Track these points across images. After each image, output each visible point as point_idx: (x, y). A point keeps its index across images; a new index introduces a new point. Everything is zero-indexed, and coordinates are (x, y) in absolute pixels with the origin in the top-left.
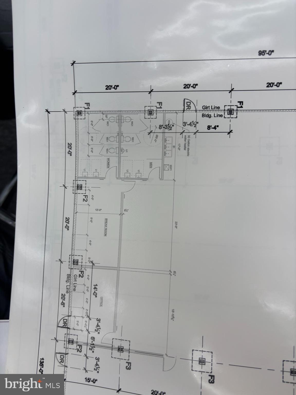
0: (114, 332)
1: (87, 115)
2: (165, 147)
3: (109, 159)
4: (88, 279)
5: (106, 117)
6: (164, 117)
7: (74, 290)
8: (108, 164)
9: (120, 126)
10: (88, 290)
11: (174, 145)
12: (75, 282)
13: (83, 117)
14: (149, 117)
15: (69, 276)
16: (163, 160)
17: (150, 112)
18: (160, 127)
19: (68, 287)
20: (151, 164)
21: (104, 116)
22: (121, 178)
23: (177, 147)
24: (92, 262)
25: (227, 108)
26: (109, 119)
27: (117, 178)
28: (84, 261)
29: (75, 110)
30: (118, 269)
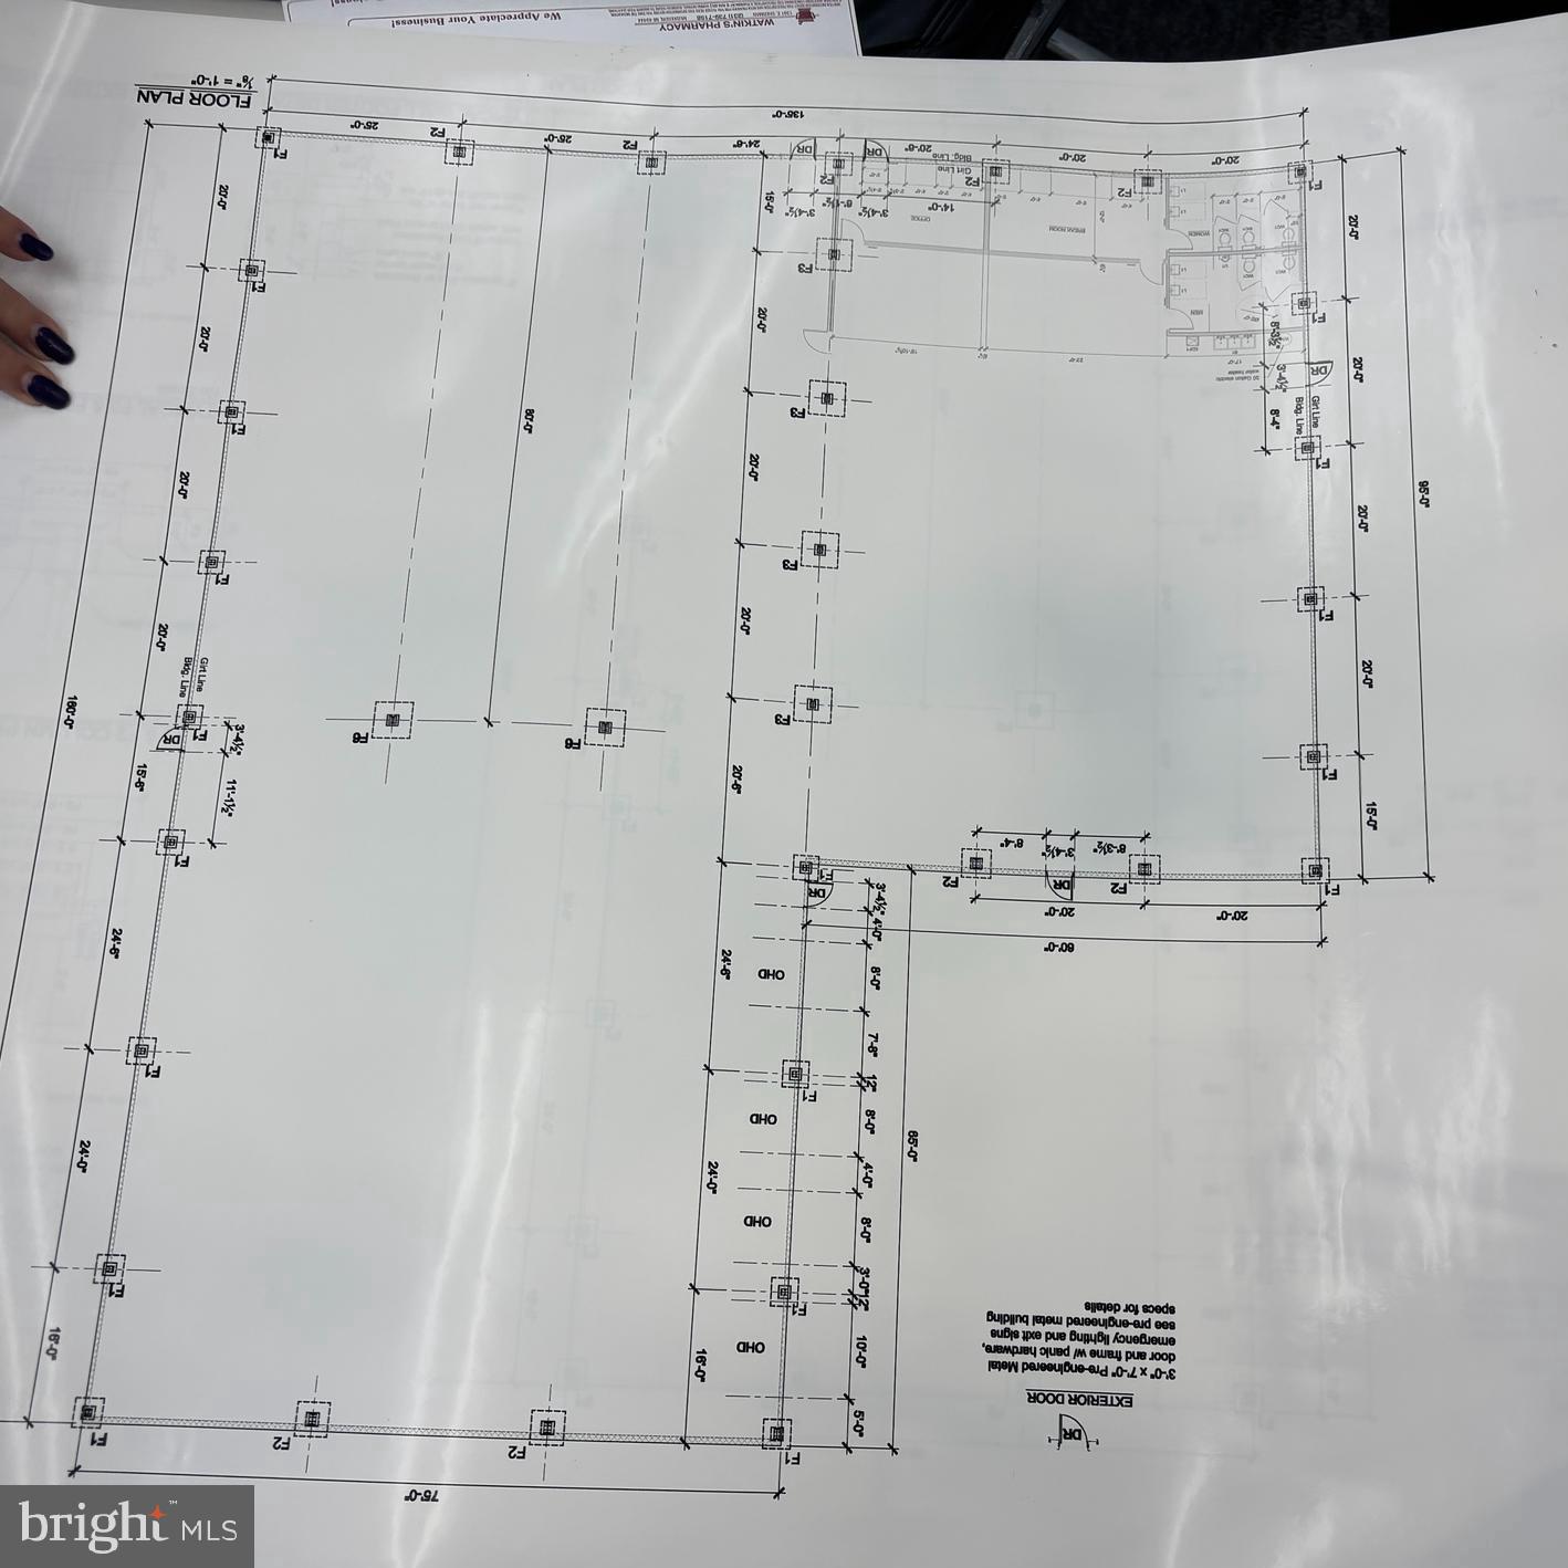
0: (866, 243)
1: (1298, 186)
2: (1234, 336)
3: (1208, 234)
4: (964, 194)
5: (1294, 223)
6: (1295, 329)
7: (941, 169)
8: (1197, 234)
9: (1275, 250)
10: (941, 193)
11: (1240, 352)
12: (956, 170)
13: (1293, 179)
14: (1296, 302)
15: (968, 159)
16: (1208, 333)
17: (1304, 303)
18: (1276, 324)
19: (946, 158)
20: (1199, 312)
21: (1296, 219)
22: (1168, 257)
23: (1235, 358)
24: (997, 202)
25: (1316, 441)
26: (1288, 228)
27: (1168, 252)
28: (997, 188)
29: (1308, 165)
30: (986, 250)
